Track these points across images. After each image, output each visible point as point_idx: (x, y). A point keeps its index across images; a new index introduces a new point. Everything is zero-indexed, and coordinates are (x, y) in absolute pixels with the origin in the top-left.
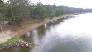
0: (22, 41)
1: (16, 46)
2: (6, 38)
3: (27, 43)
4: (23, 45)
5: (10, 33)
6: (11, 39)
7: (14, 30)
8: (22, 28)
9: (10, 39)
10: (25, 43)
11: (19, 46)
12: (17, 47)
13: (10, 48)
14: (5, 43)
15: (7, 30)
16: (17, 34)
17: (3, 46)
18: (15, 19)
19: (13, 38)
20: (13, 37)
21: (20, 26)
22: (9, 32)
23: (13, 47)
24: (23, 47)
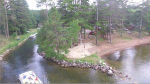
0: (104, 63)
1: (94, 67)
2: (83, 53)
3: (111, 68)
4: (104, 70)
5: (91, 48)
6: (89, 57)
7: (96, 44)
8: (108, 43)
9: (88, 55)
10: (108, 67)
11: (98, 69)
12: (95, 69)
13: (86, 67)
14: (81, 60)
15: (87, 42)
16: (99, 50)
17: (79, 63)
18: (100, 28)
19: (92, 56)
20: (93, 54)
21: (106, 39)
22: (89, 46)
23: (90, 68)
24: (103, 72)
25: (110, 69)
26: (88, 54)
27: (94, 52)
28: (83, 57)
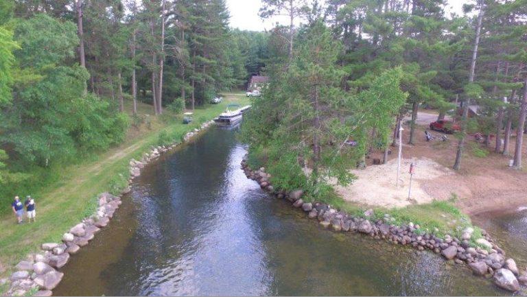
0: (482, 241)
1: (442, 249)
2: (404, 193)
3: (512, 263)
4: (480, 265)
5: (432, 177)
6: (424, 207)
7: (454, 168)
8: (505, 168)
9: (420, 201)
10: (498, 257)
11: (456, 257)
12: (444, 257)
13: (409, 244)
14: (394, 213)
15: (420, 157)
16: (463, 189)
17: (384, 222)
19: (437, 206)
20: (439, 200)
22: (425, 169)
23: (426, 248)
24: (476, 274)
25: (505, 266)
26: (422, 197)
27: (444, 195)
28: (403, 204)
